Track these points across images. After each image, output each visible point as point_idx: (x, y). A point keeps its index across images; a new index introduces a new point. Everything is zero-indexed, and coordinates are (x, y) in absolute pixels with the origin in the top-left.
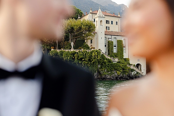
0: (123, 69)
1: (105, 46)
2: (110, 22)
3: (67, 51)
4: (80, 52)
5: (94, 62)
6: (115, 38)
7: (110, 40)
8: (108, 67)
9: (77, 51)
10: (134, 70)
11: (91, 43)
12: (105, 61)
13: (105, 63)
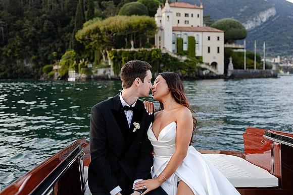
0: (190, 68)
1: (173, 43)
2: (190, 15)
3: (126, 50)
4: (139, 51)
5: (154, 62)
6: (186, 34)
7: (179, 36)
8: (172, 66)
9: (137, 50)
10: (206, 69)
11: (160, 40)
12: (169, 59)
13: (168, 62)
